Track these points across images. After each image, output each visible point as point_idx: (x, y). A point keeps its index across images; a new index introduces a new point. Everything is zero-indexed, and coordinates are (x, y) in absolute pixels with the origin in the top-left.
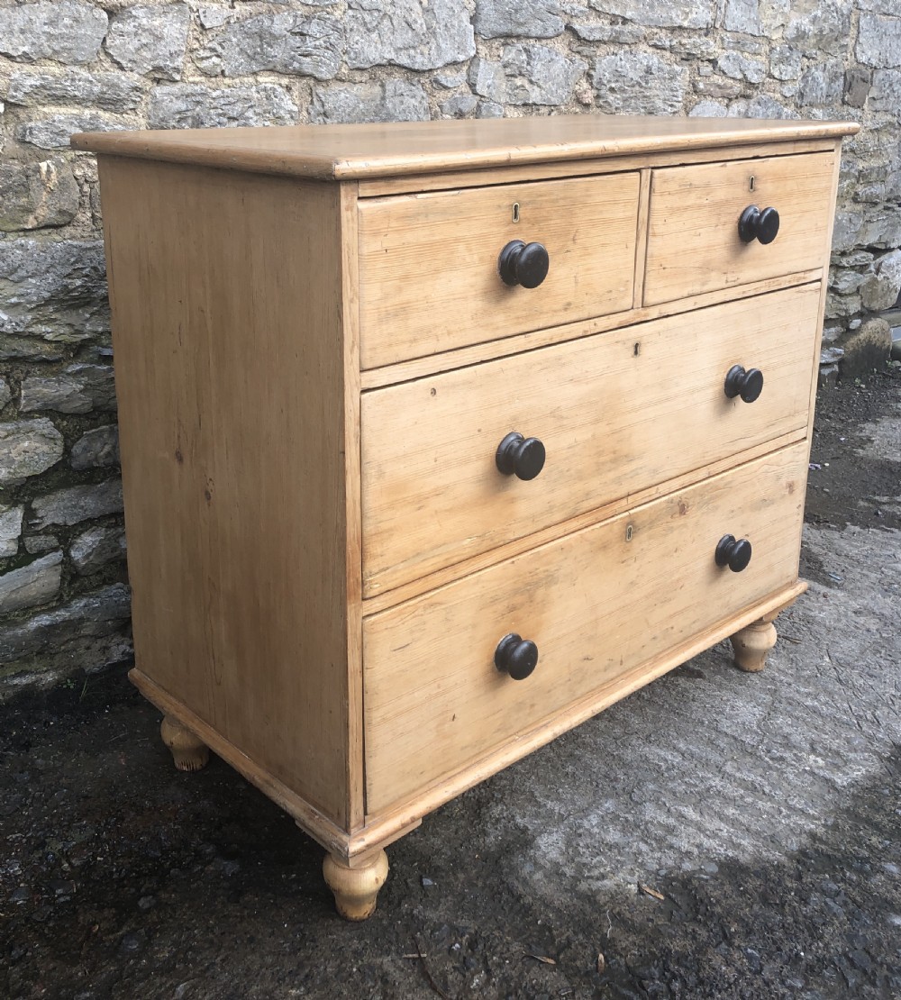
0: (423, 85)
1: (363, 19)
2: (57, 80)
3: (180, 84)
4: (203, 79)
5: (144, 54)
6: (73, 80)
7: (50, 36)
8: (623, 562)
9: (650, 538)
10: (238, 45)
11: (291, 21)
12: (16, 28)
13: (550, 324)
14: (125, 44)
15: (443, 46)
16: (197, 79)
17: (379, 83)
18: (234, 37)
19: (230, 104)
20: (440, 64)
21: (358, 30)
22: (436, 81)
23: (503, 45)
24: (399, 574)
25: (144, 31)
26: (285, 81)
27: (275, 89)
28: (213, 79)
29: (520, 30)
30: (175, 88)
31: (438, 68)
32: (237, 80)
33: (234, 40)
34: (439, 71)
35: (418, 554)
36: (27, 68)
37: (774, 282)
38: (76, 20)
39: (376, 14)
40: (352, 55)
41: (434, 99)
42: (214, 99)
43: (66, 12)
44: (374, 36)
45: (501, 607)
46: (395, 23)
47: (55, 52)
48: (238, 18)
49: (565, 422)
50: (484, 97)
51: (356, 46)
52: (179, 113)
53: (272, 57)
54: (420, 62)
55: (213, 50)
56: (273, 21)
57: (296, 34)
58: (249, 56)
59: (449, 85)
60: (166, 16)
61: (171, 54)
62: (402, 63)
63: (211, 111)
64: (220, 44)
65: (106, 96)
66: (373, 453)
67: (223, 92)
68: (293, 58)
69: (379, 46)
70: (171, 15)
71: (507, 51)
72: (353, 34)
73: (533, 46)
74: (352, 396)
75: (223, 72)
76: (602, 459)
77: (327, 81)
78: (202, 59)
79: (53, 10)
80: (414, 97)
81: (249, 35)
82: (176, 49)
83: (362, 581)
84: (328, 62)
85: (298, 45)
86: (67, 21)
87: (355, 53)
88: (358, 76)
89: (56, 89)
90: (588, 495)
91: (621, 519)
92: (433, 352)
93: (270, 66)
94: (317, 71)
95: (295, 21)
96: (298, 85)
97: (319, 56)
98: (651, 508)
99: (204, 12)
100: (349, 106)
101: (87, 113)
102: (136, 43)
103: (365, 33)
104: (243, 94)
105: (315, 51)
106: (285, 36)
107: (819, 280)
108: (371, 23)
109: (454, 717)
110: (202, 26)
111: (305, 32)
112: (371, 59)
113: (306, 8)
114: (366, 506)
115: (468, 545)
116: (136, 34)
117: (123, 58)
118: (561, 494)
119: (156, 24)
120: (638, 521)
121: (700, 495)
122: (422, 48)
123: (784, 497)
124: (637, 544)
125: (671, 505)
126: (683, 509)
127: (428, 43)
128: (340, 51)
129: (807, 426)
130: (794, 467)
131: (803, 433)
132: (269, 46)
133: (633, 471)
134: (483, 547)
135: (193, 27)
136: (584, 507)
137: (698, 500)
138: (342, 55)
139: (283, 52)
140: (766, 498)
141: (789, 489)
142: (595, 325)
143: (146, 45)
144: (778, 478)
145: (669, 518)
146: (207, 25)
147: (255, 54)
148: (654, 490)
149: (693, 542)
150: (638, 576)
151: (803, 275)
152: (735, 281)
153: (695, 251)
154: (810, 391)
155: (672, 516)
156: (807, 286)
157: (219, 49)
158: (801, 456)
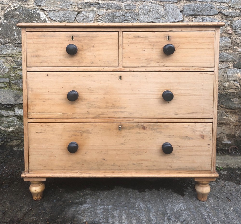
1: (144, 12)
5: (85, 20)
7: (64, 17)
8: (118, 136)
9: (129, 132)
10: (108, 19)
11: (122, 13)
12: (57, 16)
13: (86, 66)
14: (80, 18)
15: (170, 18)
21: (142, 15)
23: (194, 17)
24: (38, 115)
25: (84, 16)
29: (199, 13)
33: (107, 17)
35: (43, 112)
38: (69, 14)
39: (147, 11)
40: (140, 20)
43: (67, 12)
44: (147, 16)
45: (71, 133)
46: (153, 13)
47: (65, 20)
48: (108, 13)
49: (93, 92)
51: (141, 18)
53: (116, 21)
55: (101, 20)
56: (116, 13)
57: (123, 16)
58: (111, 21)
60: (90, 13)
61: (91, 20)
64: (103, 18)
66: (30, 85)
68: (122, 21)
69: (149, 18)
70: (91, 13)
71: (196, 19)
72: (141, 16)
73: (205, 18)
74: (24, 72)
76: (108, 105)
79: (65, 12)
81: (110, 16)
82: (92, 19)
83: (28, 114)
85: (123, 18)
86: (68, 14)
87: (141, 20)
90: (103, 114)
92: (47, 66)
95: (123, 13)
98: (129, 124)
99: (99, 12)
102: (83, 18)
103: (144, 15)
105: (128, 20)
106: (120, 16)
107: (213, 71)
108: (145, 13)
109: (55, 156)
110: (98, 15)
111: (125, 15)
113: (127, 10)
114: (28, 97)
115: (59, 115)
116: (83, 17)
118: (92, 110)
119: (87, 14)
120: (123, 126)
121: (152, 126)
122: (163, 18)
123: (198, 139)
124: (123, 132)
125: (138, 125)
126: (144, 128)
127: (165, 17)
128: (137, 20)
129: (213, 119)
130: (204, 130)
131: (210, 121)
132: (116, 18)
133: (121, 111)
134: (65, 117)
135: (96, 15)
136: (102, 116)
137: (151, 127)
138: (138, 20)
139: (120, 20)
140: (188, 136)
141: (201, 137)
142: (103, 69)
143: (85, 19)
144: (194, 131)
145: (138, 129)
146: (100, 14)
147: (112, 20)
148: (131, 119)
149: (150, 140)
150: (125, 142)
151: (202, 68)
152: (163, 65)
153: (143, 55)
154: (213, 107)
155: (139, 129)
156: (206, 72)
157: (102, 19)
158: (208, 127)
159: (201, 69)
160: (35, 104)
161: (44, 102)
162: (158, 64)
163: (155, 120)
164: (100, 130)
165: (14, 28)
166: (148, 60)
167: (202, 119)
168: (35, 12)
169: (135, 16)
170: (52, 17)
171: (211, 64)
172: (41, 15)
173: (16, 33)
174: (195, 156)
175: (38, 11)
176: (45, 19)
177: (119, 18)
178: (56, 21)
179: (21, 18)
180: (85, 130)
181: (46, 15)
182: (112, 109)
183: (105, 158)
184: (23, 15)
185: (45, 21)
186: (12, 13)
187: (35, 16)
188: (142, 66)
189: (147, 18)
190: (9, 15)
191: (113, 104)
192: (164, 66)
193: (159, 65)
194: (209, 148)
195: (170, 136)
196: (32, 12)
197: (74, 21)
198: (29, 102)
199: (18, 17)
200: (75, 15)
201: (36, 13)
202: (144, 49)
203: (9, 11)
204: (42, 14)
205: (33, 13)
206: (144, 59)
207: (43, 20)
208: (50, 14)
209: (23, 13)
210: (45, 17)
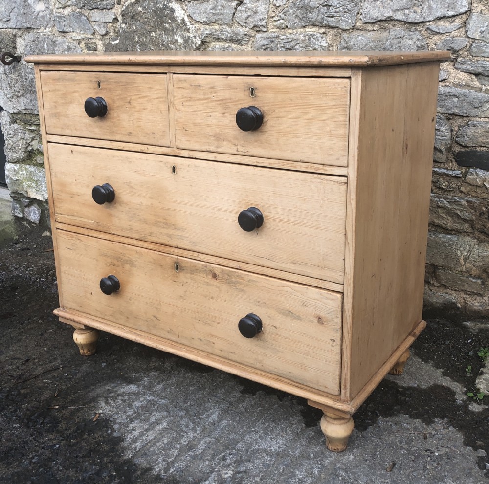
0: (420, 31)
2: (216, 31)
3: (267, 33)
4: (278, 30)
5: (250, 19)
6: (222, 31)
7: (214, 14)
8: (174, 281)
9: (191, 279)
10: (294, 14)
12: (202, 11)
13: (122, 140)
14: (241, 16)
15: (434, 6)
16: (274, 30)
17: (388, 31)
18: (291, 9)
19: (288, 42)
20: (431, 18)
22: (428, 29)
24: (66, 219)
25: (249, 9)
26: (323, 30)
27: (314, 35)
28: (283, 30)
30: (264, 35)
31: (429, 21)
32: (295, 31)
33: (291, 11)
34: (431, 23)
36: (207, 27)
37: (288, 164)
38: (222, 7)
41: (431, 40)
42: (282, 39)
43: (219, 4)
44: (378, 3)
45: (109, 260)
47: (216, 20)
50: (477, 39)
51: (366, 10)
52: (264, 46)
53: (311, 18)
54: (413, 17)
55: (280, 16)
57: (326, 5)
58: (300, 19)
59: (441, 31)
61: (260, 19)
62: (398, 18)
63: (279, 45)
64: (284, 13)
65: (234, 38)
67: (287, 36)
68: (323, 18)
69: (382, 9)
70: (261, 2)
72: (365, 3)
74: (44, 143)
75: (287, 26)
76: (158, 220)
77: (347, 30)
78: (276, 21)
79: (214, 3)
80: (412, 39)
81: (298, 8)
82: (263, 17)
83: (55, 214)
84: (346, 19)
85: (325, 11)
86: (220, 8)
87: (365, 14)
88: (370, 27)
89: (215, 35)
90: (151, 234)
91: (171, 257)
92: (70, 135)
93: (311, 23)
94: (339, 25)
96: (331, 32)
97: (340, 17)
98: (191, 262)
100: (363, 44)
101: (228, 45)
102: (246, 15)
103: (372, 2)
104: (296, 37)
105: (335, 14)
106: (318, 7)
107: (346, 176)
109: (92, 293)
110: (275, 5)
111: (330, 5)
112: (374, 17)
115: (91, 223)
116: (246, 11)
117: (241, 22)
118: (136, 225)
119: (253, 6)
120: (182, 265)
121: (228, 275)
122: (415, 8)
123: (312, 321)
124: (183, 277)
125: (205, 268)
126: (214, 276)
127: (421, 5)
128: (355, 13)
129: (343, 284)
130: (322, 306)
131: (338, 288)
132: (310, 12)
133: (179, 235)
134: (100, 229)
135: (271, 6)
136: (150, 238)
137: (226, 277)
138: (359, 15)
139: (318, 16)
140: (293, 312)
141: (317, 319)
142: (147, 148)
143: (250, 15)
144: (304, 304)
145: (205, 276)
146: (277, 5)
147: (303, 17)
148: (196, 254)
149: (225, 301)
150: (185, 295)
151: (321, 166)
152: (245, 152)
153: (208, 125)
154: (344, 259)
155: (207, 276)
156: (329, 176)
157: (283, 16)
158: (331, 302)
159: (318, 169)
160: (61, 199)
161: (72, 197)
162: (235, 148)
163: (234, 264)
164: (148, 264)
165: (137, 39)
166: (218, 138)
167: (320, 281)
168: (166, 5)
169: (352, 4)
170: (195, 15)
171: (338, 159)
172: (176, 12)
173: (139, 49)
174: (304, 356)
175: (171, 3)
176: (183, 20)
177: (317, 12)
178: (201, 23)
179: (146, 20)
180: (127, 258)
181: (184, 10)
182: (164, 228)
183: (158, 316)
184: (148, 12)
185: (184, 23)
186: (133, 9)
187: (166, 13)
188: (208, 149)
189: (379, 8)
190: (128, 13)
191: (166, 220)
192: (246, 154)
193: (237, 151)
194: (333, 348)
195: (259, 302)
196: (161, 7)
197: (232, 22)
198: (55, 195)
199: (141, 16)
200: (232, 8)
201: (167, 8)
202: (211, 114)
203: (128, 5)
204: (178, 8)
205: (163, 8)
206: (211, 134)
207: (180, 21)
208: (191, 8)
209: (148, 8)
210: (182, 15)
